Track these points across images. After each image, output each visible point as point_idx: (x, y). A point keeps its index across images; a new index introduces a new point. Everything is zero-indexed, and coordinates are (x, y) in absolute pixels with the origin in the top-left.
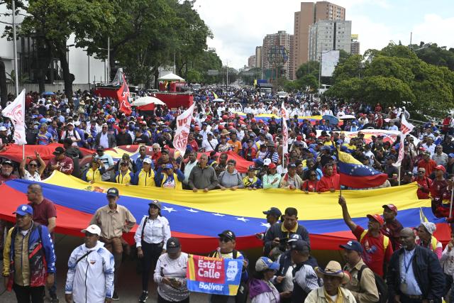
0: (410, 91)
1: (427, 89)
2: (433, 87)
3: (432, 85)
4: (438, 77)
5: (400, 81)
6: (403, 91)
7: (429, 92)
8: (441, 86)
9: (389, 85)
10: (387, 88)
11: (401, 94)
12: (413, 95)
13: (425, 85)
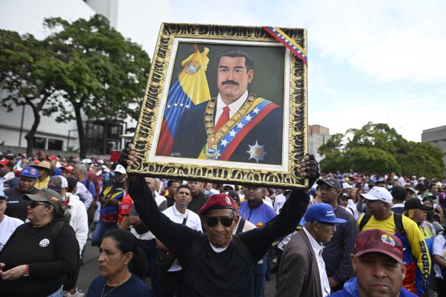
0: (396, 162)
1: (412, 160)
2: (419, 158)
3: (417, 157)
4: (422, 150)
5: (383, 152)
6: (389, 161)
7: (415, 163)
8: (427, 158)
9: (372, 155)
10: (371, 157)
11: (386, 164)
12: (399, 165)
13: (410, 157)
